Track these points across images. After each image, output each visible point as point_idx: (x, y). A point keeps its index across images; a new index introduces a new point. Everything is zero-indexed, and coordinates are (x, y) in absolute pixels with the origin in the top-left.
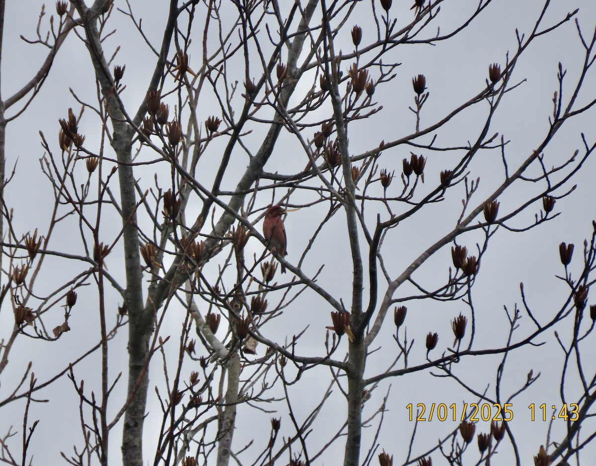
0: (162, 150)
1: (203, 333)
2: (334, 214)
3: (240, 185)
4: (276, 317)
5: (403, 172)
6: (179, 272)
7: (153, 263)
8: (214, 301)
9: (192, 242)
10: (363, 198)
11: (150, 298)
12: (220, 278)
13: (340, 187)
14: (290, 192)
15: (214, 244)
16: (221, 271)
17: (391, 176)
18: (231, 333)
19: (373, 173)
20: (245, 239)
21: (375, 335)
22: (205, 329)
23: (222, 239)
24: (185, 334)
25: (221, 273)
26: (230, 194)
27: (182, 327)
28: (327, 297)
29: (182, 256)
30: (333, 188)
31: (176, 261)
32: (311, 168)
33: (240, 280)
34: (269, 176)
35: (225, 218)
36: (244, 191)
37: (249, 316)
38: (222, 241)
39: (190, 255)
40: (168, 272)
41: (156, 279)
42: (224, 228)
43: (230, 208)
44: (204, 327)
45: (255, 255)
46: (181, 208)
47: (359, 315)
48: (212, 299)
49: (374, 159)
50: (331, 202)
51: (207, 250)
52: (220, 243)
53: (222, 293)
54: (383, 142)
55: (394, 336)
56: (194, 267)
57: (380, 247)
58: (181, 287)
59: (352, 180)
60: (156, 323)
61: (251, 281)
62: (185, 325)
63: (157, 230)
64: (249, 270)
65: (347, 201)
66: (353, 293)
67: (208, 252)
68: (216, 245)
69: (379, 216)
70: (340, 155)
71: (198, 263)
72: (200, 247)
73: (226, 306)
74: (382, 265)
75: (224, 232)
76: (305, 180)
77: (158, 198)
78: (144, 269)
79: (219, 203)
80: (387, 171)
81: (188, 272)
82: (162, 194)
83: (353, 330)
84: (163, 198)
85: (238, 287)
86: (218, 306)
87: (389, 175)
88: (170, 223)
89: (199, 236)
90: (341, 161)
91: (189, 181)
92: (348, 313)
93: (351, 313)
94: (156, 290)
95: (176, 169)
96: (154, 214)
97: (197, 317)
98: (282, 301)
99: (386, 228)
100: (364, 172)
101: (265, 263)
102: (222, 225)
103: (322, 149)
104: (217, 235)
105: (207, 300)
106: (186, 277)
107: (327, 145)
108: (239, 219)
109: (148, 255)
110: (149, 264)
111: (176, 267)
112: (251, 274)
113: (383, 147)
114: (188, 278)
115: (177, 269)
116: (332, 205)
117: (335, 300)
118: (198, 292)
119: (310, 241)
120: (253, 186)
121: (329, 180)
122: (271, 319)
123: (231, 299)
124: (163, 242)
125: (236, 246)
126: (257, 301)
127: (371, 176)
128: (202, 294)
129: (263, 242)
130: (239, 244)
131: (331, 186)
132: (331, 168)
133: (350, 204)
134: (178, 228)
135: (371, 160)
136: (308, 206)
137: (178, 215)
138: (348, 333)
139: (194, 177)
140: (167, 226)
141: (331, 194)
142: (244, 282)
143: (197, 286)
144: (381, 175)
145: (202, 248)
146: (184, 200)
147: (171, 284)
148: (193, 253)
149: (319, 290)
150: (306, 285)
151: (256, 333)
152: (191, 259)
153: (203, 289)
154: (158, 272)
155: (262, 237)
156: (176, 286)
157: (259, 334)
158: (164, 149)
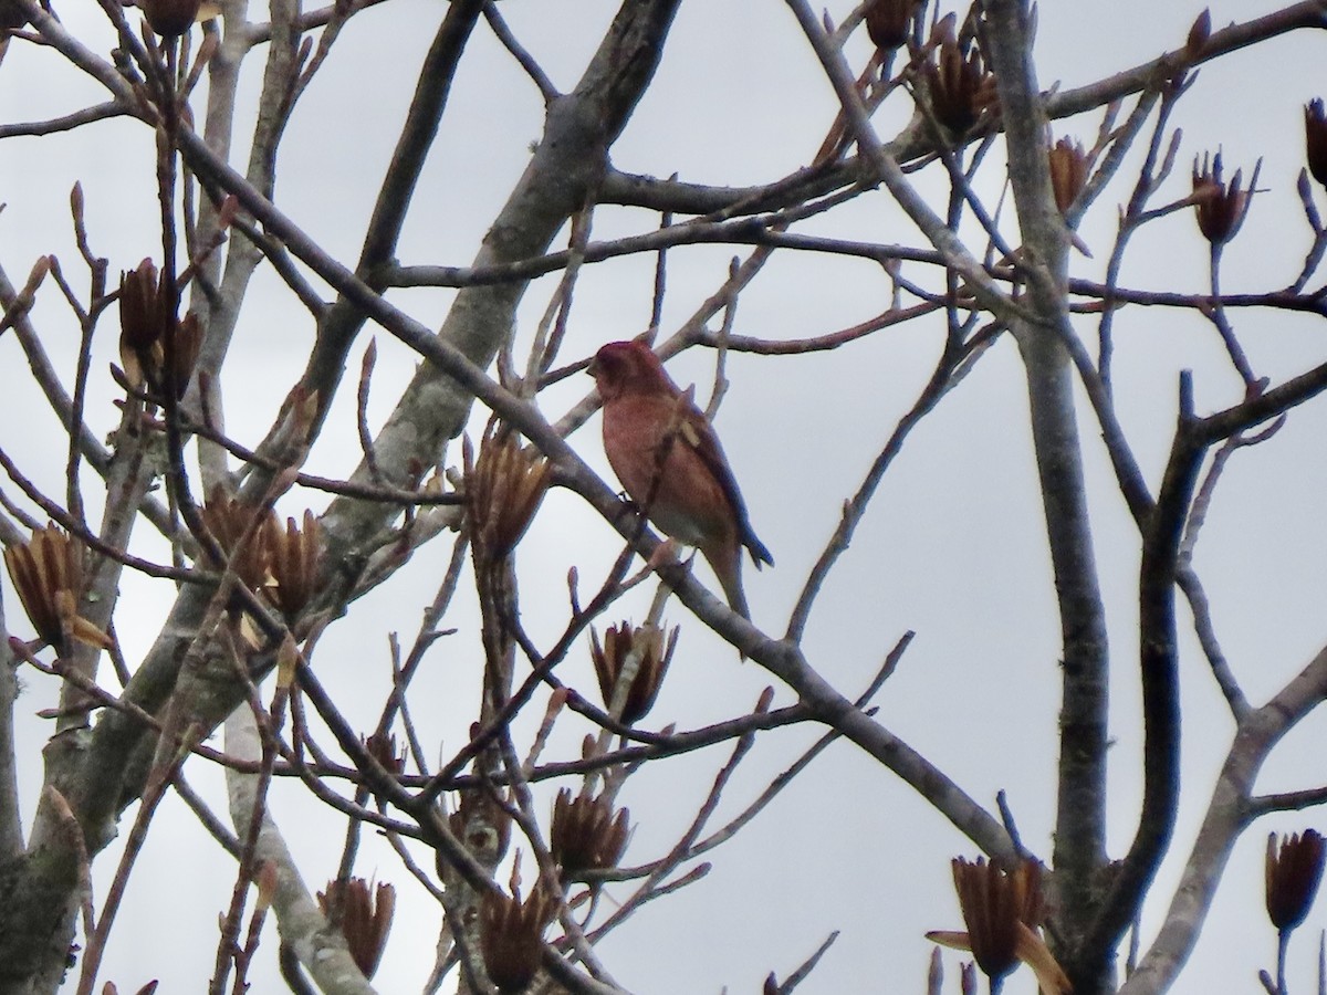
0: (111, 62)
1: (314, 972)
2: (962, 374)
3: (495, 237)
4: (678, 892)
5: (1305, 164)
6: (199, 667)
7: (67, 627)
8: (371, 805)
9: (261, 519)
10: (1109, 298)
11: (57, 795)
12: (395, 703)
13: (995, 242)
14: (740, 275)
15: (366, 529)
16: (402, 665)
17: (1244, 186)
18: (457, 967)
19: (1155, 172)
20: (521, 502)
21: (1169, 975)
22: (324, 954)
23: (407, 504)
24: (232, 972)
25: (402, 677)
26: (448, 278)
27: (215, 937)
28: (933, 786)
29: (214, 585)
30: (956, 247)
31: (187, 614)
32: (852, 151)
33: (500, 705)
34: (637, 193)
35: (421, 401)
36: (517, 264)
37: (544, 883)
38: (408, 516)
39: (254, 579)
40: (143, 671)
41: (84, 702)
42: (420, 449)
43: (450, 349)
44: (319, 946)
45: (572, 579)
46: (205, 351)
47: (1092, 877)
48: (361, 798)
49: (1159, 101)
50: (951, 317)
51: (335, 560)
52: (399, 522)
53: (411, 769)
54: (1203, 21)
55: (1263, 977)
56: (274, 638)
57: (1192, 538)
58: (206, 743)
59: (1051, 203)
60: (88, 917)
61: (554, 706)
62: (230, 927)
63: (85, 468)
64: (544, 650)
65: (1029, 311)
66: (1062, 763)
67: (343, 567)
68: (381, 535)
69: (1185, 380)
70: (993, 84)
71: (290, 618)
72: (302, 548)
73: (429, 834)
74: (1202, 627)
75: (417, 470)
76: (822, 207)
77: (86, 307)
78: (21, 653)
79: (395, 324)
80: (1224, 162)
81: (240, 664)
82: (112, 285)
83: (1059, 950)
84: (115, 306)
85: (489, 738)
86: (391, 829)
87: (1235, 181)
88: (150, 425)
89: (296, 485)
90: (996, 112)
91: (245, 219)
92: (1033, 865)
93: (1049, 865)
94: (85, 759)
95: (179, 155)
96: (69, 388)
97: (283, 895)
98: (706, 810)
99: (1221, 444)
100: (1109, 168)
101: (611, 631)
102: (412, 437)
103: (902, 57)
104: (387, 482)
105: (336, 803)
106: (231, 692)
107: (926, 38)
108: (490, 401)
109: (44, 585)
110: (49, 626)
111: (183, 644)
112: (556, 671)
113: (1204, 44)
114: (248, 695)
115: (191, 651)
116: (955, 332)
117: (968, 801)
118: (295, 769)
119: (845, 510)
120: (559, 243)
121: (938, 206)
122: (650, 903)
123: (451, 801)
124: (117, 521)
125: (482, 538)
126: (582, 815)
127: (1144, 187)
128: (313, 774)
129: (615, 514)
130: (492, 523)
131: (951, 236)
132: (946, 142)
133: (1043, 326)
134: (191, 449)
135: (1143, 106)
136: (829, 343)
137: (193, 386)
138: (1037, 963)
139: (268, 194)
140: (136, 441)
141: (951, 276)
142: (522, 711)
143: (286, 734)
144: (1198, 182)
145: (311, 551)
146: (220, 309)
147: (158, 730)
148: (268, 571)
149: (891, 753)
150: (827, 728)
151: (579, 968)
152: (257, 599)
153: (314, 751)
154: (91, 670)
155: (605, 490)
156: (185, 737)
157: (594, 972)
158: (120, 60)
